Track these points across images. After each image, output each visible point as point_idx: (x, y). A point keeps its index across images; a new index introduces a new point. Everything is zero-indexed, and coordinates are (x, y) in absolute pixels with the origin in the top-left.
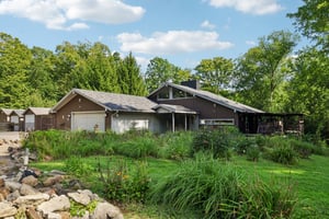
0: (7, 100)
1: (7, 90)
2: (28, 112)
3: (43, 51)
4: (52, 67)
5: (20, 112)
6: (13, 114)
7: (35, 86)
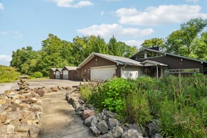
0: (53, 64)
1: (52, 60)
2: (65, 69)
3: (67, 42)
4: (72, 49)
5: (60, 69)
6: (57, 70)
7: (64, 58)
